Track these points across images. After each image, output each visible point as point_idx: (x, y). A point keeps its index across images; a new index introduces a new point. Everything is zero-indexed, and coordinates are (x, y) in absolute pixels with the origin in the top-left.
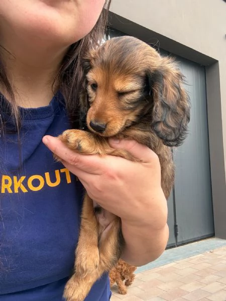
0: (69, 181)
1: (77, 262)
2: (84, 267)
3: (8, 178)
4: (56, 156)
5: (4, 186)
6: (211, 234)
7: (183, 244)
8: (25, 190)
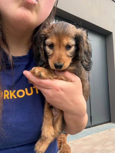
0: (37, 92)
1: (43, 134)
2: (46, 136)
3: (7, 91)
4: (30, 80)
5: (5, 95)
6: (109, 121)
7: (95, 126)
8: (15, 97)
